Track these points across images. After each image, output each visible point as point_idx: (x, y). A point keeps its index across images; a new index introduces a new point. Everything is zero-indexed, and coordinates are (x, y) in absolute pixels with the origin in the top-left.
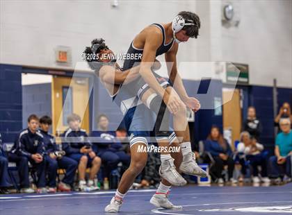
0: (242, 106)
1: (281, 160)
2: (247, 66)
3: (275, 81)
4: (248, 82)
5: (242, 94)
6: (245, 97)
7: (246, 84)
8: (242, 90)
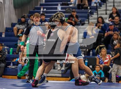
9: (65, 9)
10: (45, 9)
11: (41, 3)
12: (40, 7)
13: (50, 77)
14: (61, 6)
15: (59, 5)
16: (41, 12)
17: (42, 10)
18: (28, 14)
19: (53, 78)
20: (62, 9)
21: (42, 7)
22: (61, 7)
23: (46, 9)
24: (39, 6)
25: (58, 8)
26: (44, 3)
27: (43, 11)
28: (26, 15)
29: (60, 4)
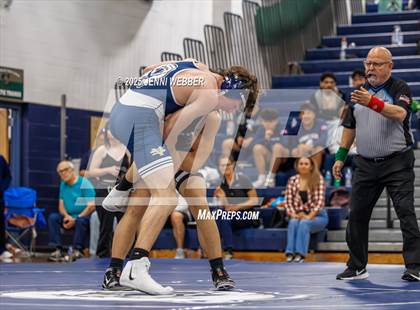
0: (10, 136)
1: (67, 222)
2: (21, 72)
3: (64, 98)
4: (22, 98)
5: (10, 117)
6: (15, 121)
7: (19, 101)
8: (10, 111)
9: (417, 42)
10: (353, 44)
11: (341, 25)
12: (340, 37)
13: (378, 255)
14: (402, 34)
15: (398, 29)
16: (343, 54)
17: (344, 46)
18: (302, 62)
19: (389, 255)
20: (406, 40)
21: (344, 38)
22: (405, 36)
23: (357, 45)
24: (334, 36)
25: (393, 39)
26: (350, 24)
27: (347, 51)
28: (296, 63)
29: (401, 26)
